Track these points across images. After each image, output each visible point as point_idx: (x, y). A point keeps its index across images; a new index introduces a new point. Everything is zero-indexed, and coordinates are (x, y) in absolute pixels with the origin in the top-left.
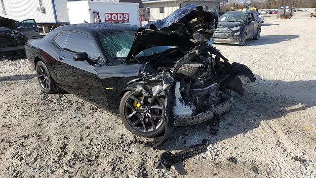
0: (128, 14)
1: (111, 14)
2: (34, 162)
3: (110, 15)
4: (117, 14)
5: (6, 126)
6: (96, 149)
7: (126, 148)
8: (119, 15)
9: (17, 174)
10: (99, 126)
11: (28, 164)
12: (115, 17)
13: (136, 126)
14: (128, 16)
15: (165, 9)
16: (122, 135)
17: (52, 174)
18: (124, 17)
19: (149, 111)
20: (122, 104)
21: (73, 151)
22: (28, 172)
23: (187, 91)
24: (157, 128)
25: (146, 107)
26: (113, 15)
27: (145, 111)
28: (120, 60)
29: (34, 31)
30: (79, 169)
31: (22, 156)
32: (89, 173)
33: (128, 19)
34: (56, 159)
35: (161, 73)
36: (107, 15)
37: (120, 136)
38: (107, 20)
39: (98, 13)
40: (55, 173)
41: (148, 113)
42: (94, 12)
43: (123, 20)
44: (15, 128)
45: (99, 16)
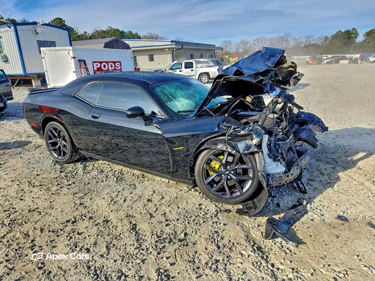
0: (120, 62)
1: (101, 63)
2: (109, 252)
3: (99, 64)
4: (107, 63)
5: (34, 210)
6: (179, 225)
7: (215, 219)
8: (110, 64)
9: (96, 271)
10: (163, 198)
11: (102, 256)
12: (105, 66)
13: (216, 192)
14: (120, 65)
15: (155, 57)
16: (200, 205)
17: (143, 263)
18: (115, 66)
19: (232, 172)
20: (199, 167)
21: (150, 231)
22: (110, 266)
23: (272, 145)
24: (244, 190)
25: (228, 167)
26: (103, 64)
27: (227, 173)
28: (184, 114)
29: (4, 85)
30: (175, 252)
31: (86, 246)
32: (191, 256)
33: (121, 69)
34: (136, 244)
35: (250, 126)
36: (95, 64)
37: (197, 206)
38: (96, 69)
39: (85, 62)
40: (146, 261)
41: (231, 175)
42: (79, 60)
43: (115, 69)
44: (49, 211)
45: (85, 65)
